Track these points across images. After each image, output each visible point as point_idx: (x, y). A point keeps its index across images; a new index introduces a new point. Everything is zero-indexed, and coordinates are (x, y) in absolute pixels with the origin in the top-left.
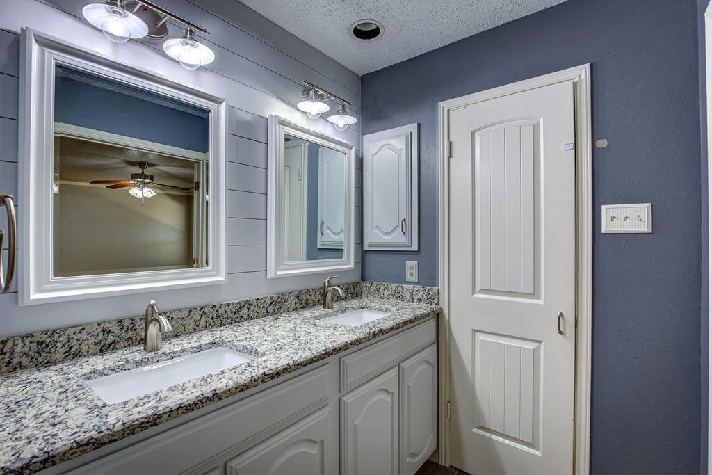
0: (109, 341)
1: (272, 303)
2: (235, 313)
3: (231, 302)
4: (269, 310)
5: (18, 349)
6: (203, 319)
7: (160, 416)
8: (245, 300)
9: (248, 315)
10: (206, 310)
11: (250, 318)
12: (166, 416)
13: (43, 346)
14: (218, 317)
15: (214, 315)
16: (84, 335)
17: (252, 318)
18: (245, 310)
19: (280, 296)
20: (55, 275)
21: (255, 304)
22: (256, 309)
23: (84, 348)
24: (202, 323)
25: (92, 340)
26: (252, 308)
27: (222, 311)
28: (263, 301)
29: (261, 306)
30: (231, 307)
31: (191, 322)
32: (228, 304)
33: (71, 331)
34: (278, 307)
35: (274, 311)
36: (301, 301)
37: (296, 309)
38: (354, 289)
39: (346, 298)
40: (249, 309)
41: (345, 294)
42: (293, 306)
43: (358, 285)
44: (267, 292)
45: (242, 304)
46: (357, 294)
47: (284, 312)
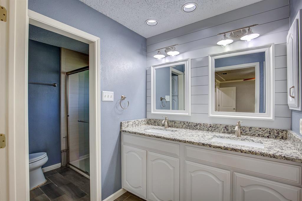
1: (210, 127)
2: (195, 126)
3: (193, 122)
4: (209, 129)
5: (152, 121)
6: (184, 125)
8: (199, 123)
9: (200, 128)
10: (185, 123)
11: (200, 129)
14: (189, 126)
15: (188, 125)
16: (160, 122)
17: (201, 130)
19: (215, 125)
21: (203, 125)
22: (203, 127)
23: (160, 125)
27: (190, 124)
28: (206, 125)
29: (206, 127)
31: (181, 125)
32: (192, 123)
34: (213, 129)
35: (212, 130)
36: (227, 130)
37: (224, 132)
38: (278, 133)
39: (268, 137)
40: (200, 126)
41: (267, 135)
42: (223, 130)
43: (285, 132)
44: (208, 122)
45: (198, 124)
46: (282, 137)
47: (217, 132)
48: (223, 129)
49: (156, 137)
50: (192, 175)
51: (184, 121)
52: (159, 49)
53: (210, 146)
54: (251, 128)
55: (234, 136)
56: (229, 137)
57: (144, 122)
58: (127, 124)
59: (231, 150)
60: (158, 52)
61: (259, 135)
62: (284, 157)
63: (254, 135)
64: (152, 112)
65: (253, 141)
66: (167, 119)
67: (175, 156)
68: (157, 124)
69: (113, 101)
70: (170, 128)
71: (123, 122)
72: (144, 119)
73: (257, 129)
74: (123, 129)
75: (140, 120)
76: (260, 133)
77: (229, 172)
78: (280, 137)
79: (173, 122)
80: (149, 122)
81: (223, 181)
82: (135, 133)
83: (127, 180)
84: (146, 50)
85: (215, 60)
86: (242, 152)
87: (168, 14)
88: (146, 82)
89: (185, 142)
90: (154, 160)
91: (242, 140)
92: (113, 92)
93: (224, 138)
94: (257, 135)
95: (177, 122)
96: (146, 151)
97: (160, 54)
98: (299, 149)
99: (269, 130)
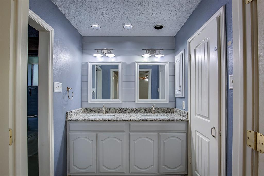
0: (100, 111)
1: (136, 110)
4: (135, 112)
5: (88, 110)
7: (86, 120)
10: (118, 109)
11: (129, 112)
12: (87, 120)
13: (91, 110)
14: (121, 111)
15: (120, 110)
16: (96, 110)
17: (130, 113)
18: (128, 110)
19: (139, 108)
20: (92, 99)
21: (131, 109)
22: (131, 111)
23: (96, 112)
24: (117, 111)
25: (97, 111)
26: (130, 110)
27: (122, 110)
28: (133, 109)
30: (124, 109)
31: (115, 111)
33: (95, 108)
34: (138, 111)
35: (137, 112)
36: (146, 111)
37: (144, 113)
38: (170, 110)
39: (166, 112)
40: (129, 110)
41: (166, 111)
42: (143, 112)
43: (173, 109)
44: (134, 107)
45: (127, 109)
46: (172, 112)
47: (140, 113)
48: (144, 110)
49: (107, 121)
50: (136, 142)
51: (117, 107)
52: (98, 50)
53: (147, 121)
54: (158, 108)
55: (151, 114)
56: (149, 115)
57: (81, 111)
58: (71, 114)
59: (158, 121)
60: (97, 51)
61: (162, 112)
62: (181, 120)
63: (160, 112)
64: (89, 102)
65: (161, 115)
66: (105, 106)
67: (123, 132)
68: (93, 112)
69: (61, 92)
70: (107, 114)
71: (68, 112)
72: (81, 109)
73: (162, 109)
74: (69, 118)
75: (79, 109)
76: (163, 111)
77: (157, 134)
78: (171, 112)
79: (109, 109)
80: (85, 111)
81: (154, 140)
82: (85, 120)
83: (74, 165)
84: (82, 47)
85: (139, 65)
86: (163, 121)
87: (112, 25)
88: (82, 75)
89: (130, 120)
90: (104, 140)
91: (156, 116)
92: (61, 83)
93: (147, 116)
94: (161, 112)
95: (111, 109)
96: (96, 134)
97: (99, 53)
98: (183, 116)
99: (166, 109)
